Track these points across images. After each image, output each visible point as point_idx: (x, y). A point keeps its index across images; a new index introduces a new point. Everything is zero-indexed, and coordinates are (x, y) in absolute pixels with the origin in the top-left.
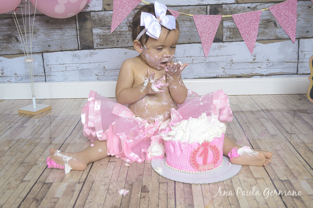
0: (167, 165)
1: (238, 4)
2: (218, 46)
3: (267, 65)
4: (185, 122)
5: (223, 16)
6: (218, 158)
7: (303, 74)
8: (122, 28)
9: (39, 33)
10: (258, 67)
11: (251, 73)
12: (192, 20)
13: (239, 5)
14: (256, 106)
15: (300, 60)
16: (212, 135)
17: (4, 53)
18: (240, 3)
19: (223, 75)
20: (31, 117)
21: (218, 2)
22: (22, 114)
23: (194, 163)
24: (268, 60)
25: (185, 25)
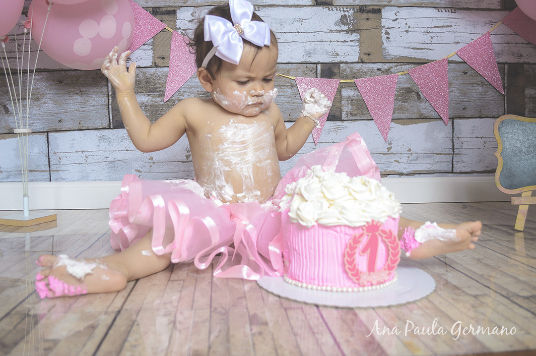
1: (363, 63)
2: (335, 127)
3: (408, 157)
5: (342, 81)
7: (461, 173)
8: (182, 95)
9: (44, 100)
10: (395, 161)
11: (384, 171)
12: (294, 86)
13: (364, 65)
15: (456, 151)
18: (367, 63)
21: (334, 59)
23: (350, 266)
24: (410, 150)
25: (282, 93)
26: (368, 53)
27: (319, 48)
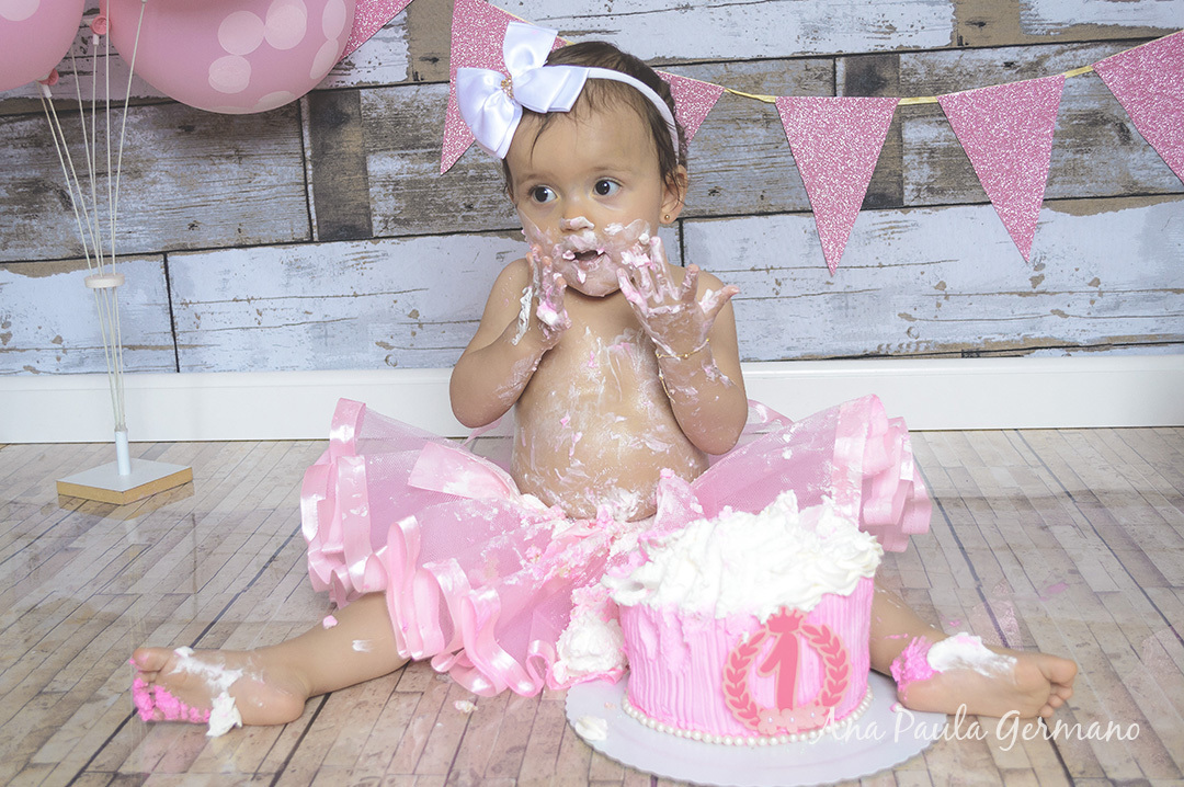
0: (630, 709)
1: (963, 49)
2: (883, 226)
3: (1092, 302)
4: (703, 527)
5: (904, 101)
6: (840, 682)
9: (152, 176)
10: (1054, 312)
11: (1025, 338)
12: (774, 120)
13: (967, 54)
14: (1043, 474)
16: (816, 585)
17: (12, 253)
18: (974, 48)
19: (905, 346)
20: (106, 514)
21: (882, 42)
22: (72, 500)
23: (736, 699)
24: (1096, 282)
25: (743, 141)
26: (979, 20)
27: (840, 13)
